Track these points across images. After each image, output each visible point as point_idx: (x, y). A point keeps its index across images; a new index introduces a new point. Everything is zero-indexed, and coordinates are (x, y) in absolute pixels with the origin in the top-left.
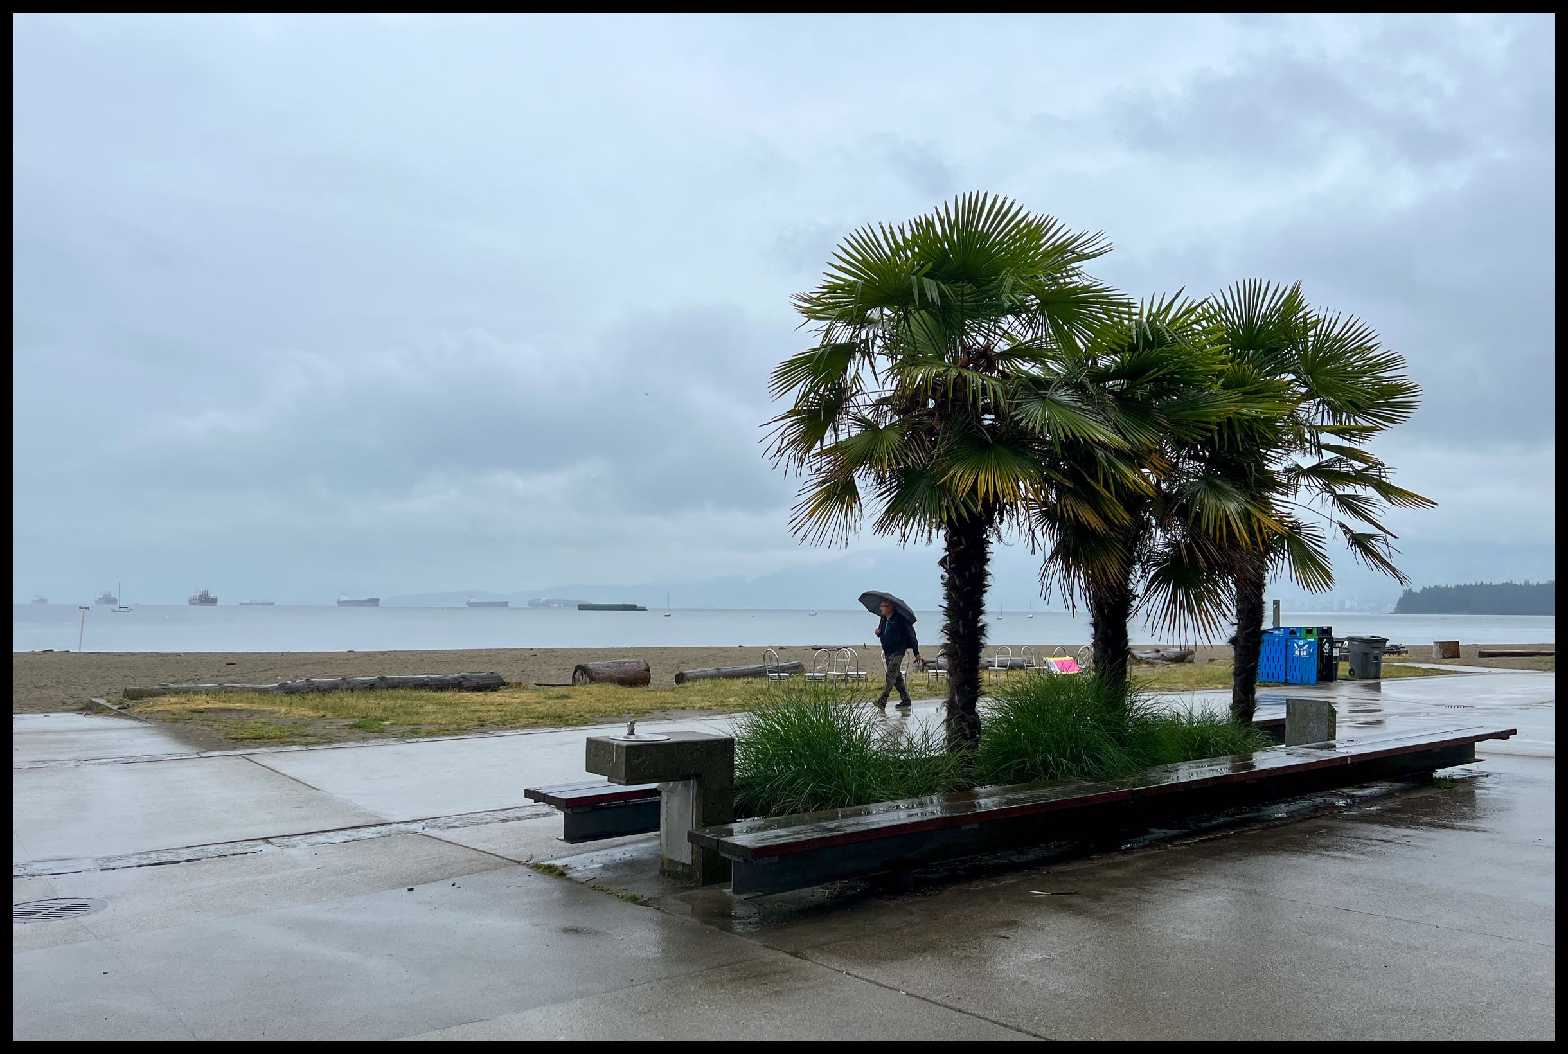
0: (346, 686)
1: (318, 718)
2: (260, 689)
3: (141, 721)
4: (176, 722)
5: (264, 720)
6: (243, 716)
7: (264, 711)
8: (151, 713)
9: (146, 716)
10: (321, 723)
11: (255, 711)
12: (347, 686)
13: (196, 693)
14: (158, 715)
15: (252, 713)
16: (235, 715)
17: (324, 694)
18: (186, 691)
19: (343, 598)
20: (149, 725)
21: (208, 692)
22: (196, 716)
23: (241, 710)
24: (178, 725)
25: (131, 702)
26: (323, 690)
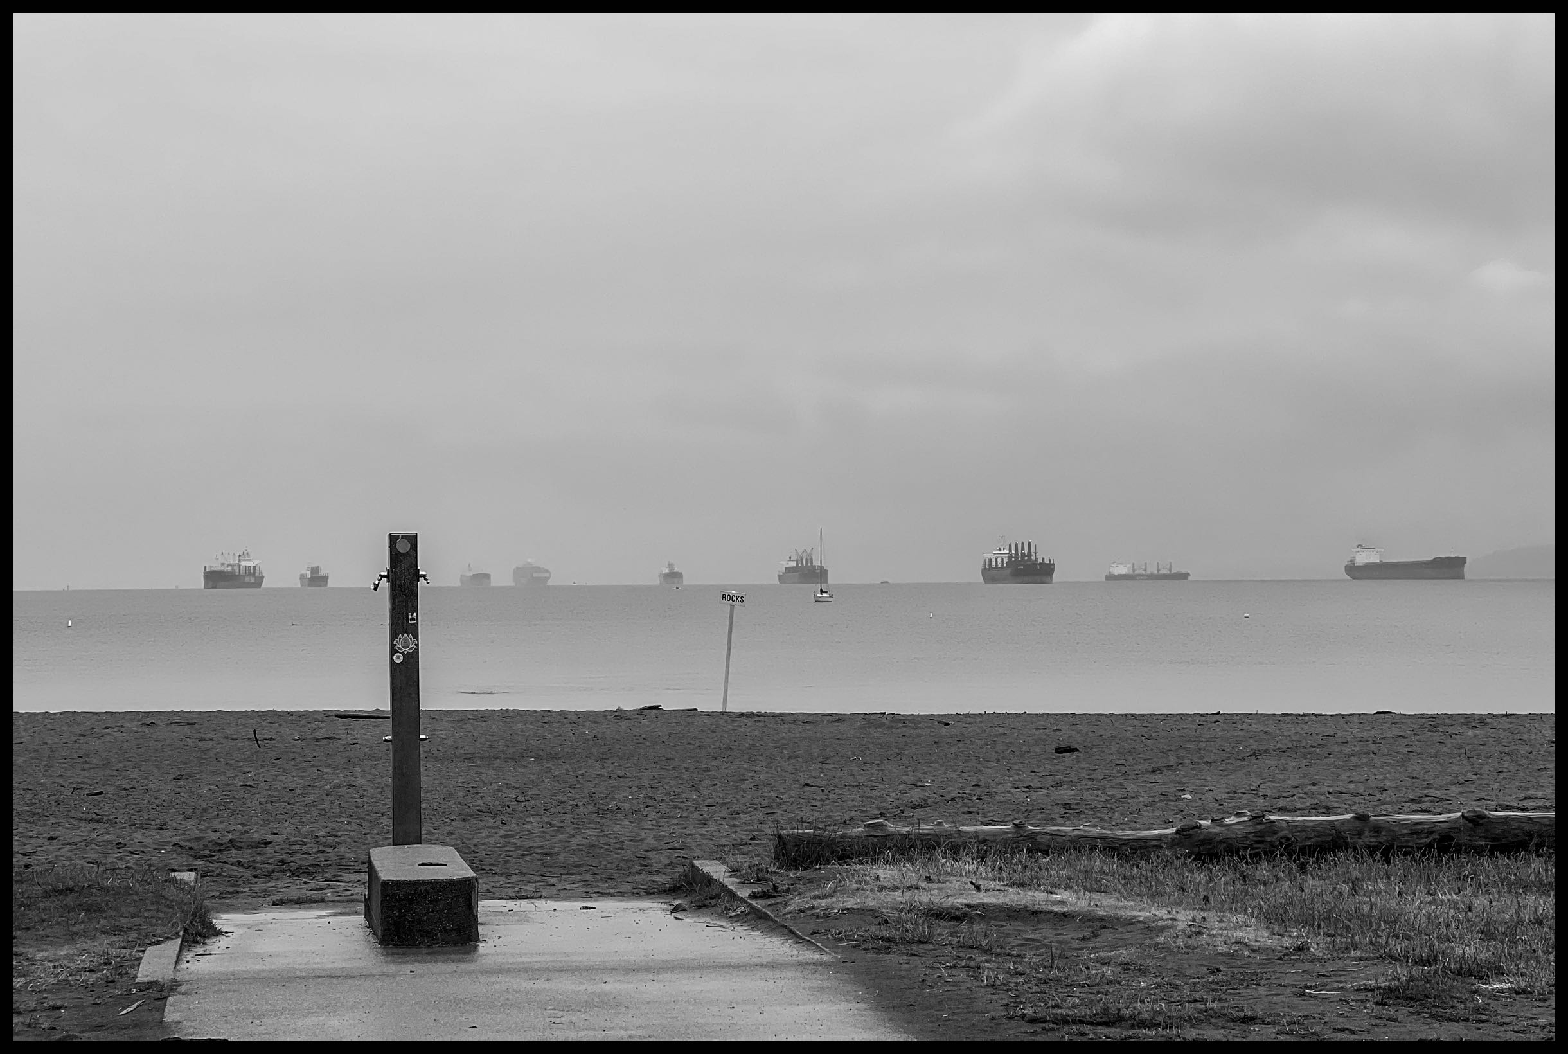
0: (1368, 839)
1: (1284, 956)
2: (1126, 842)
3: (799, 939)
4: (887, 950)
5: (1124, 954)
6: (1070, 934)
7: (1129, 922)
8: (827, 917)
9: (813, 925)
10: (1292, 974)
11: (1101, 919)
12: (1374, 841)
13: (955, 852)
14: (844, 925)
15: (1097, 925)
16: (1045, 932)
17: (1303, 867)
18: (928, 845)
19: (1363, 558)
20: (816, 956)
21: (983, 848)
22: (942, 930)
23: (1065, 915)
24: (891, 960)
25: (783, 878)
26: (1303, 850)
